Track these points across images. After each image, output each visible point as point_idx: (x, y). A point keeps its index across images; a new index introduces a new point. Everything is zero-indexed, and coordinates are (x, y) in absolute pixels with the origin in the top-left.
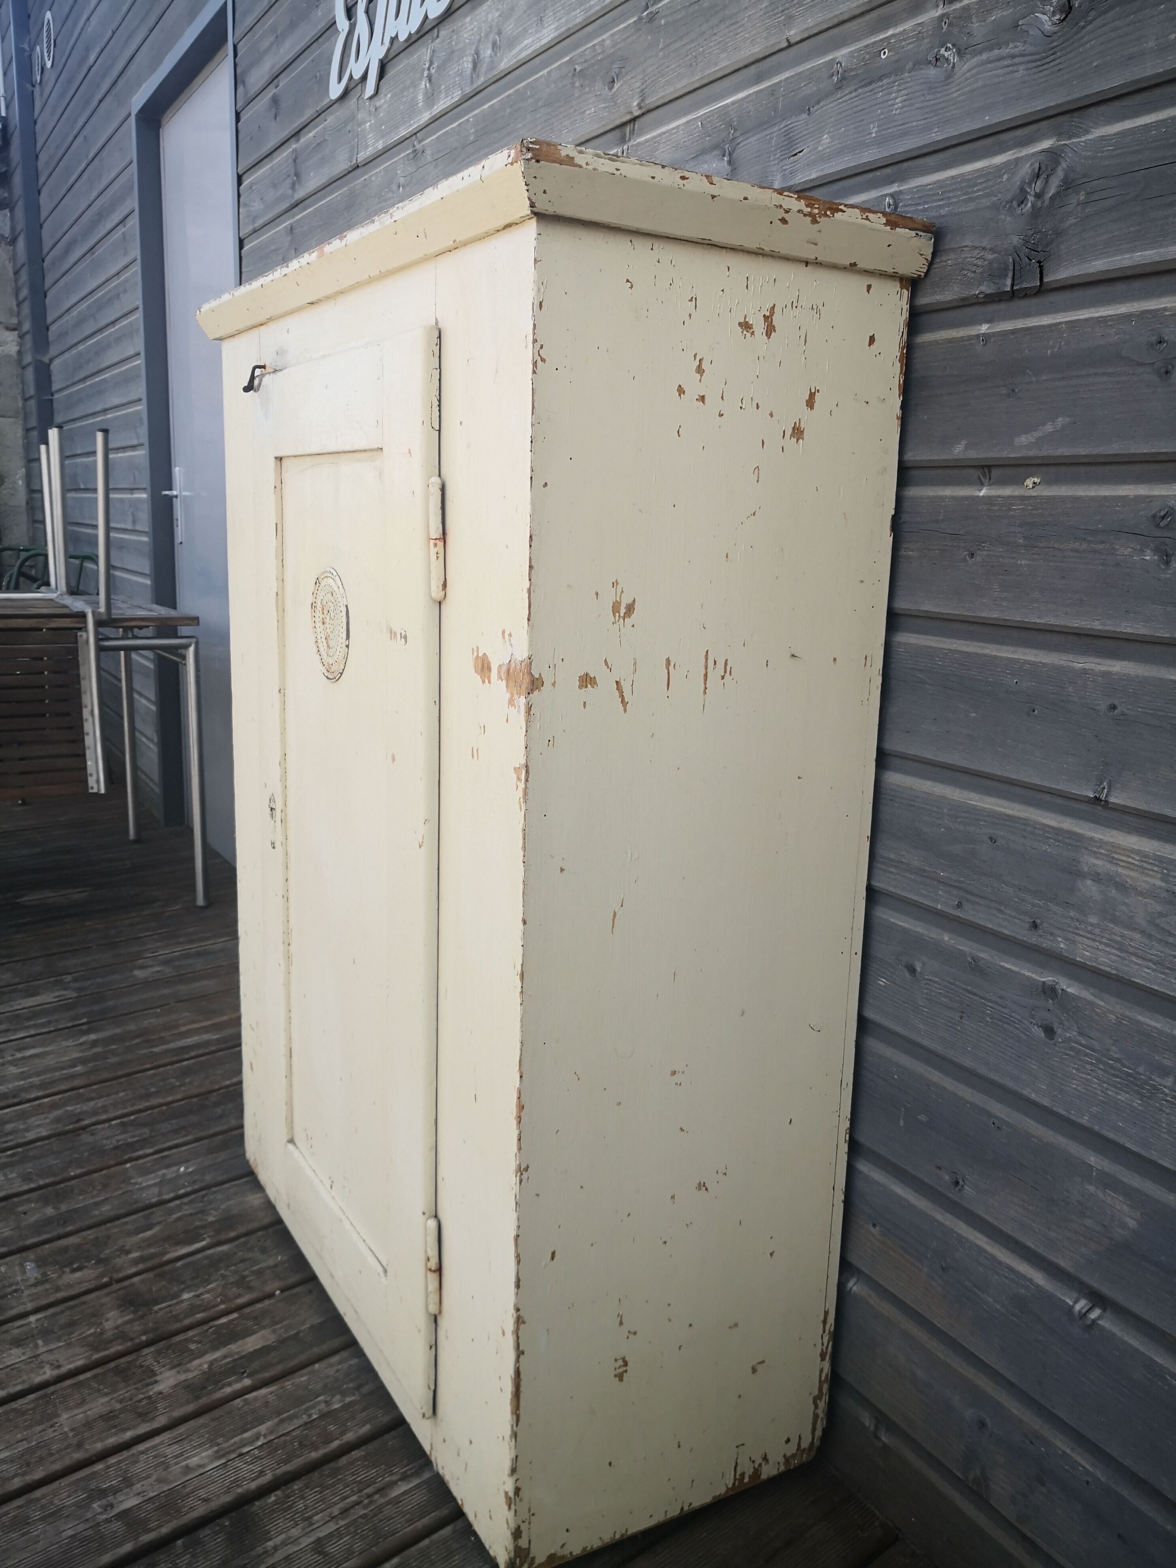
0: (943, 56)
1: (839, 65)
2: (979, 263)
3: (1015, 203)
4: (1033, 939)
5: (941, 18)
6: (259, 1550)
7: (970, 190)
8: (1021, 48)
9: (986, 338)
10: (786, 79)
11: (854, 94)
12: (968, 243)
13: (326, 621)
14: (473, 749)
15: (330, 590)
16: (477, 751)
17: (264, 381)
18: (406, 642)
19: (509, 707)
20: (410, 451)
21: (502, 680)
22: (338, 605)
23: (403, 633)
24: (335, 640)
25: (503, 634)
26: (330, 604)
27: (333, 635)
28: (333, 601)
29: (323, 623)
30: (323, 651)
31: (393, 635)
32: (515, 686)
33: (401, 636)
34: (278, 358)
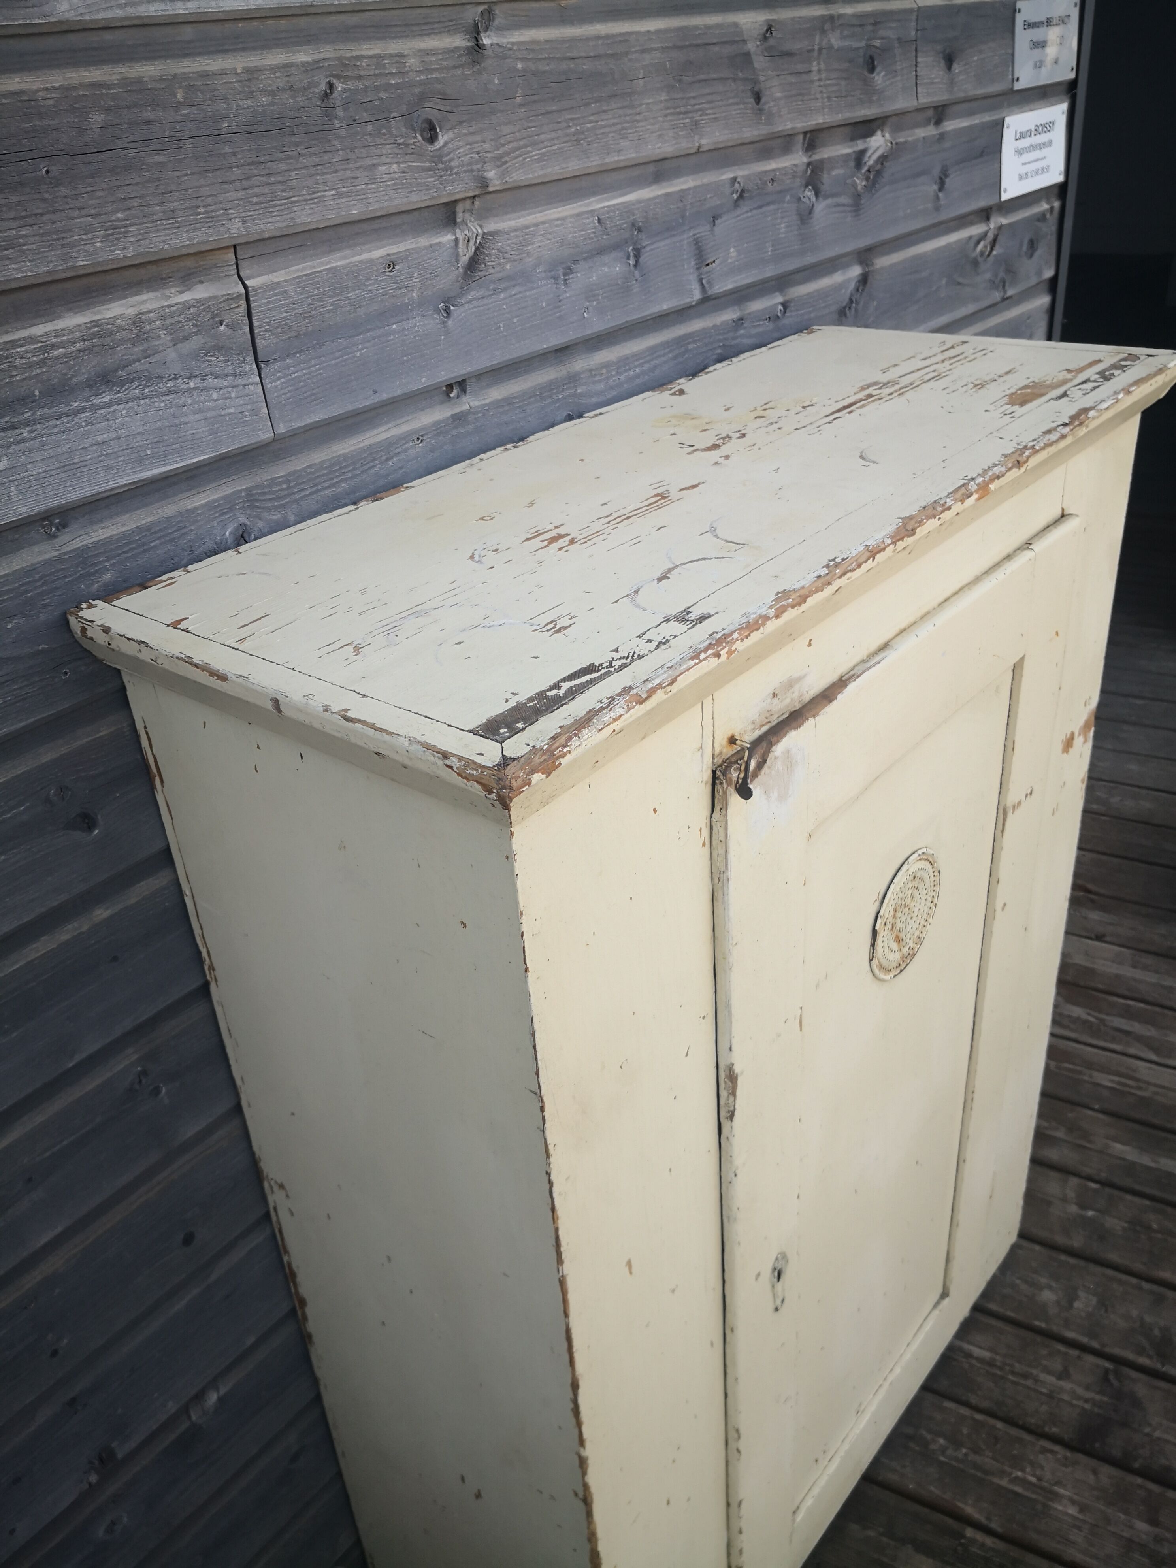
6: (1096, 1410)
11: (749, 214)
13: (896, 921)
14: (1054, 810)
15: (912, 876)
16: (1058, 805)
17: (779, 749)
18: (1032, 794)
19: (1083, 747)
20: (1057, 632)
21: (1080, 735)
22: (925, 876)
23: (1029, 791)
24: (914, 919)
25: (1085, 703)
26: (906, 894)
27: (908, 920)
28: (914, 884)
29: (892, 928)
30: (891, 956)
31: (1016, 807)
32: (1088, 728)
33: (1026, 796)
34: (775, 701)
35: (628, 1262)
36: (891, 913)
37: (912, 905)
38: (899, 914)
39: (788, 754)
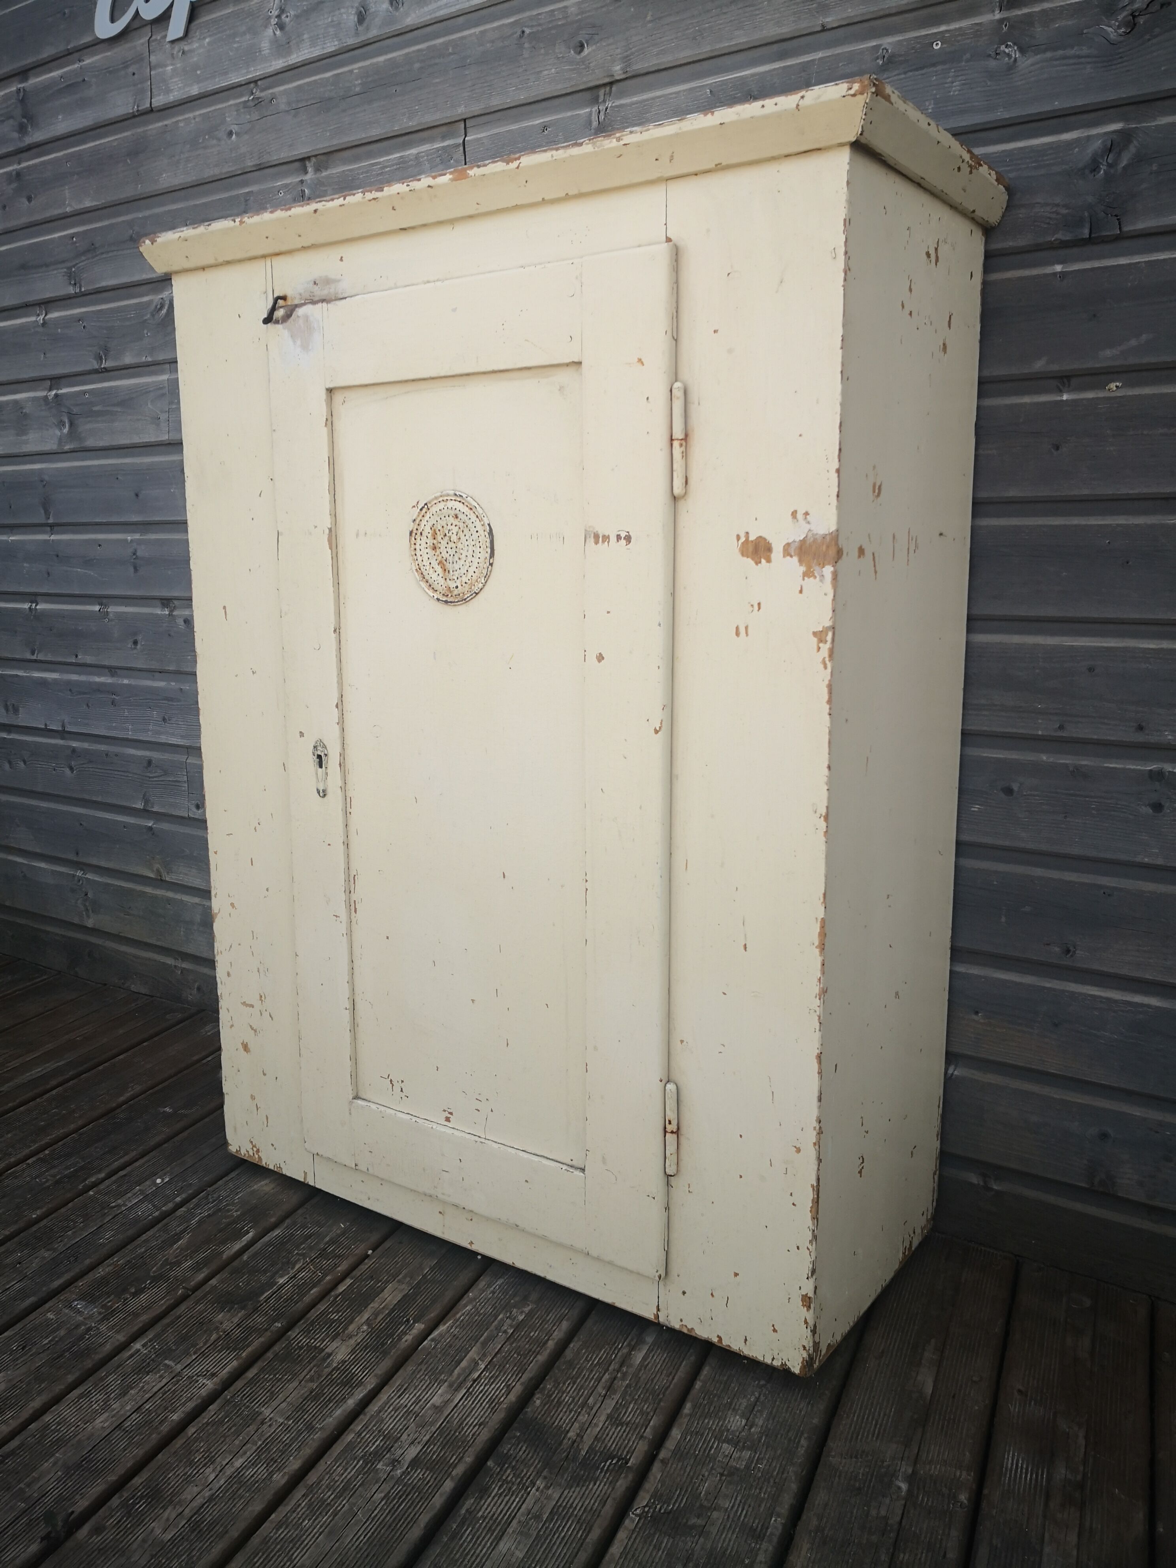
0: (1005, 52)
1: (885, 51)
2: (1054, 216)
3: (1087, 171)
4: (1140, 738)
5: (1001, 21)
6: (567, 1442)
7: (1040, 159)
8: (1085, 51)
9: (1063, 275)
10: (820, 59)
11: (903, 76)
12: (1038, 200)
13: (439, 545)
14: (737, 628)
15: (452, 513)
16: (746, 628)
17: (300, 311)
18: (630, 542)
19: (804, 579)
20: (640, 360)
21: (791, 556)
22: (471, 526)
23: (623, 535)
24: (462, 562)
25: (794, 514)
26: (449, 527)
27: (456, 558)
28: (458, 524)
29: (434, 548)
30: (434, 576)
31: (601, 539)
32: (814, 559)
33: (619, 537)
34: (316, 288)
35: (224, 608)
36: (428, 529)
37: (460, 546)
38: (444, 543)
39: (307, 318)
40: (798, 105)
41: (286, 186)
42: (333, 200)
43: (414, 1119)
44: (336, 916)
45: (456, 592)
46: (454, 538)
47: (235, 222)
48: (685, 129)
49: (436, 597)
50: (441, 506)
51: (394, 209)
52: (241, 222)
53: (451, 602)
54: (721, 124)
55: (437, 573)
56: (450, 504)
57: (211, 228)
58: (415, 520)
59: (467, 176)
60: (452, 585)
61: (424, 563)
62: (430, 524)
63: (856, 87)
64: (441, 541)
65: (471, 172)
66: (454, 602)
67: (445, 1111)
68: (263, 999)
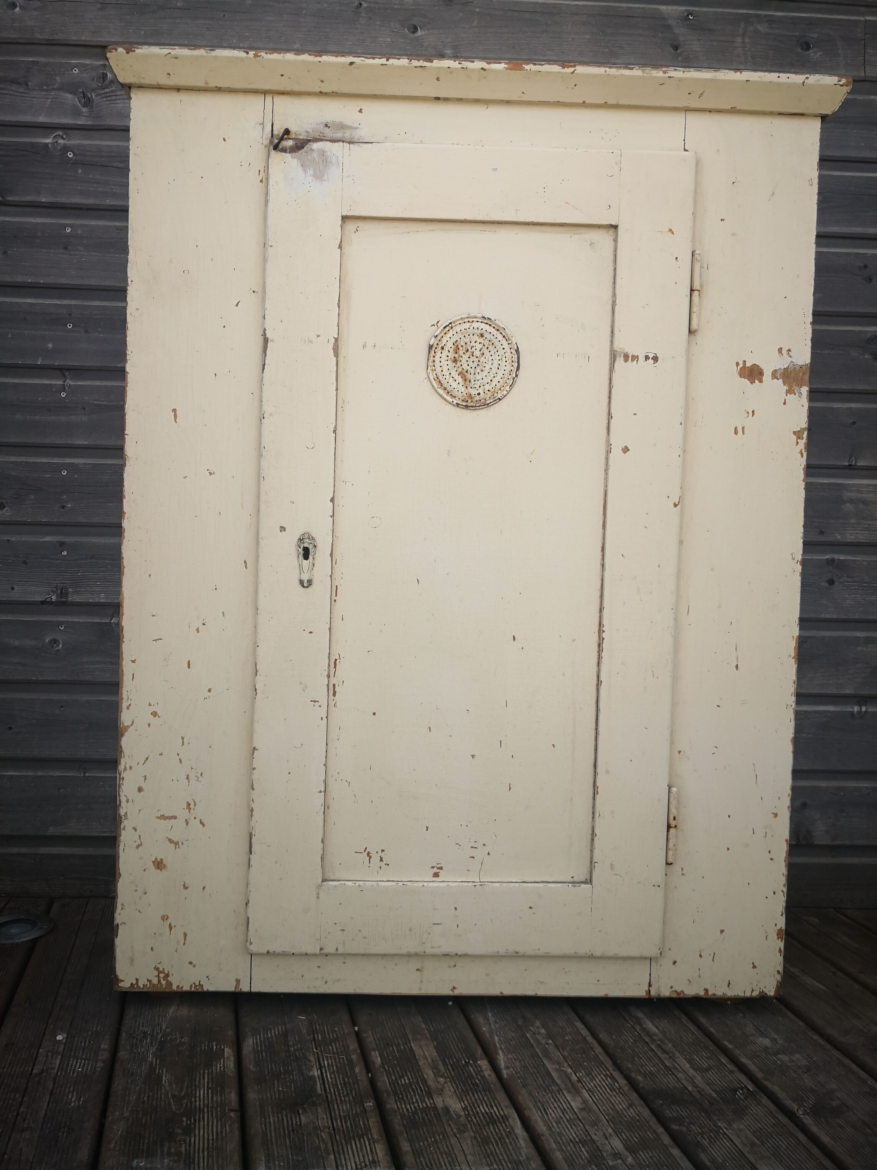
4: (822, 538)
13: (461, 359)
14: (736, 428)
15: (479, 332)
16: (743, 428)
17: (316, 146)
18: (657, 361)
19: (787, 395)
20: (670, 230)
21: (778, 379)
22: (497, 343)
23: (651, 356)
24: (485, 373)
25: (780, 350)
26: (473, 344)
27: (478, 370)
28: (483, 342)
29: (455, 361)
30: (455, 384)
31: (630, 358)
32: (794, 381)
33: (647, 358)
34: (327, 129)
35: (174, 410)
36: (450, 344)
37: (482, 359)
38: (465, 357)
39: (323, 153)
40: (804, 82)
41: (84, 65)
42: (374, 58)
43: (401, 884)
44: (315, 701)
45: (477, 398)
46: (477, 353)
47: (248, 53)
48: (718, 78)
49: (455, 402)
50: (467, 325)
51: (438, 79)
52: (256, 56)
53: (472, 407)
54: (747, 81)
55: (457, 382)
56: (476, 325)
57: (213, 53)
58: (437, 336)
59: (522, 69)
60: (473, 392)
61: (444, 373)
62: (453, 340)
63: (844, 81)
64: (463, 355)
65: (527, 67)
66: (475, 406)
67: (433, 867)
68: (192, 806)
